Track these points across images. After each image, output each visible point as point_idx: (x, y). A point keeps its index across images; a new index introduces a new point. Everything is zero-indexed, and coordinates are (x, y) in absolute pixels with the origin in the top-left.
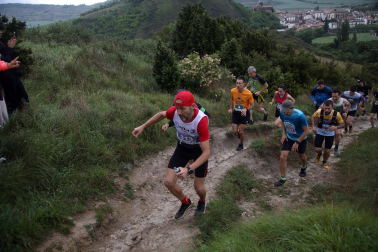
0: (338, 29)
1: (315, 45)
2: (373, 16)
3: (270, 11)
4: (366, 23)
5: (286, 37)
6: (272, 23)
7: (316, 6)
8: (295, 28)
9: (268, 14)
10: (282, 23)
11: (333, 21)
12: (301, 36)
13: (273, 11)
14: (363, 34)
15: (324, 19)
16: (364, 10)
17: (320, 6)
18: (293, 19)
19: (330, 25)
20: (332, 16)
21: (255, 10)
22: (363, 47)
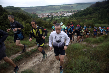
0: (51, 17)
2: (57, 14)
4: (56, 16)
8: (42, 17)
10: (39, 16)
11: (50, 15)
12: (43, 19)
13: (36, 14)
16: (55, 13)
17: (46, 12)
18: (41, 15)
19: (49, 16)
20: (49, 14)
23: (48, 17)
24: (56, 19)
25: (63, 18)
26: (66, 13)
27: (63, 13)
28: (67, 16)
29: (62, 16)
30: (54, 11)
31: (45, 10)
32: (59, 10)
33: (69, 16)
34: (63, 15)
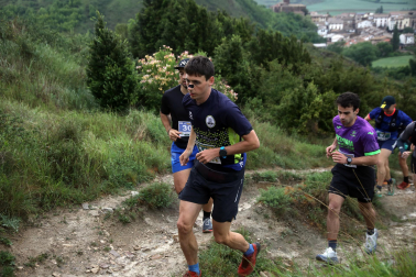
1: (377, 71)
3: (301, 13)
5: (328, 55)
6: (303, 33)
7: (378, 6)
8: (342, 42)
9: (298, 18)
10: (322, 33)
11: (407, 31)
12: (352, 55)
13: (306, 12)
15: (391, 28)
17: (385, 7)
18: (340, 26)
19: (402, 38)
20: (406, 23)
21: (277, 10)
23: (396, 40)
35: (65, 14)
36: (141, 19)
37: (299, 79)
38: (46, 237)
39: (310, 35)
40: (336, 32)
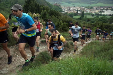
0: (81, 13)
1: (74, 18)
2: (91, 10)
3: (59, 6)
4: (89, 12)
5: (64, 15)
6: (60, 10)
7: (74, 5)
8: (67, 12)
9: (59, 7)
10: (63, 10)
11: (79, 11)
12: (69, 15)
13: (60, 6)
14: (88, 16)
15: (76, 10)
16: (88, 8)
17: (75, 6)
18: (67, 9)
19: (78, 12)
20: (79, 9)
21: (54, 5)
22: (88, 20)
23: (77, 12)
24: (88, 17)
25: (100, 17)
26: (107, 10)
27: (102, 10)
28: (106, 15)
29: (100, 14)
30: (87, 5)
31: (74, 2)
32: (97, 3)
33: (110, 15)
34: (100, 12)
35: (7, 4)
36: (25, 6)
37: (58, 20)
38: (2, 54)
39: (61, 11)
40: (66, 10)
